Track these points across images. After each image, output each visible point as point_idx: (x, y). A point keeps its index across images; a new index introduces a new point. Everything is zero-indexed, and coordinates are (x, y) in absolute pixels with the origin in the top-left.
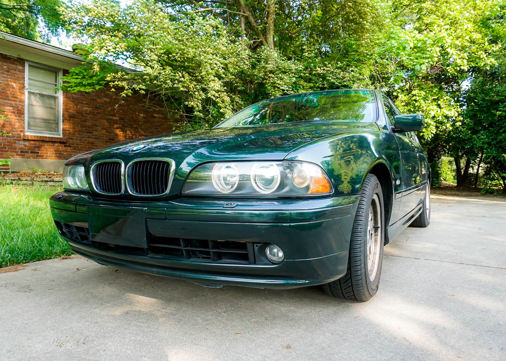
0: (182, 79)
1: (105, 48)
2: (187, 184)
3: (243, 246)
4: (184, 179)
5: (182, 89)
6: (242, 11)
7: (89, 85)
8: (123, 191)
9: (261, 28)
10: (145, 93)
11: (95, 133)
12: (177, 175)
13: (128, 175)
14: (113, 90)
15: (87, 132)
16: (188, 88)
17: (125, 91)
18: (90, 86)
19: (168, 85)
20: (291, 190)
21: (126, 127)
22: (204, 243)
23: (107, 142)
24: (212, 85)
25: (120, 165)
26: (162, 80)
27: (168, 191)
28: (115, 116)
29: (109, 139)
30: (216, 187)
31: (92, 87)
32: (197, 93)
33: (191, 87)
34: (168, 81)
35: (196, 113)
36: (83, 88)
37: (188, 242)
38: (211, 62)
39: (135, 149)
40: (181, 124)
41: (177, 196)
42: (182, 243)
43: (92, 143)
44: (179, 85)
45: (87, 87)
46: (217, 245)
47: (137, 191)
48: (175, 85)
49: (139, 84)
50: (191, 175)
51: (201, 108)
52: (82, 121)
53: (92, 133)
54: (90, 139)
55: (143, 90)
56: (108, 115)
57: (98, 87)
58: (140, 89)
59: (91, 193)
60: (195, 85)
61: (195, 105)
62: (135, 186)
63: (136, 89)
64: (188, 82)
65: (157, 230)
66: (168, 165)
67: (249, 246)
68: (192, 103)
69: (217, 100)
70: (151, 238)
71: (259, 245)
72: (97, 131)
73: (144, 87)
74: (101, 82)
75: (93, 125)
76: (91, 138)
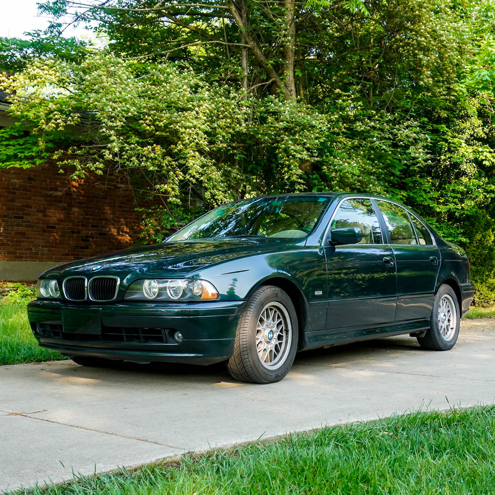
0: (152, 155)
1: (53, 121)
2: (127, 294)
3: (159, 332)
4: (124, 290)
5: (151, 168)
6: (243, 40)
7: (26, 158)
8: (86, 299)
9: (272, 64)
10: (102, 174)
11: (26, 218)
12: (121, 288)
13: (90, 287)
14: (61, 171)
15: (16, 217)
16: (160, 166)
17: (77, 172)
18: (27, 160)
19: (133, 164)
20: (190, 297)
21: (74, 206)
22: (136, 330)
23: (44, 231)
24: (191, 164)
25: (84, 280)
26: (126, 156)
27: (115, 298)
28: (56, 190)
29: (48, 227)
30: (146, 295)
31: (30, 161)
32: (171, 173)
33: (164, 164)
34: (134, 158)
35: (170, 199)
36: (18, 162)
37: (128, 330)
38: (191, 131)
39: (94, 269)
40: (154, 209)
41: (121, 300)
42: (123, 331)
43: (22, 234)
44: (148, 163)
45: (23, 161)
46: (145, 332)
47: (95, 298)
48: (143, 164)
49: (94, 161)
50: (130, 287)
51: (178, 193)
52: (9, 201)
53: (22, 218)
54: (20, 228)
55: (100, 169)
56: (47, 189)
57: (38, 162)
58: (97, 168)
59: (62, 300)
60: (170, 162)
61: (170, 189)
62: (94, 295)
63: (92, 169)
64: (160, 159)
65: (108, 322)
66: (116, 281)
67: (163, 331)
68: (166, 186)
69: (202, 178)
70: (104, 329)
71: (168, 330)
72: (29, 215)
73: (101, 166)
74: (43, 155)
75: (24, 206)
76: (21, 226)
